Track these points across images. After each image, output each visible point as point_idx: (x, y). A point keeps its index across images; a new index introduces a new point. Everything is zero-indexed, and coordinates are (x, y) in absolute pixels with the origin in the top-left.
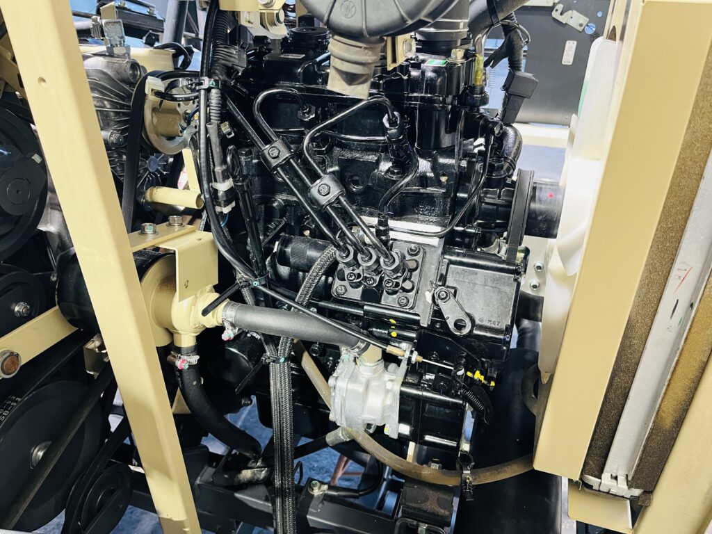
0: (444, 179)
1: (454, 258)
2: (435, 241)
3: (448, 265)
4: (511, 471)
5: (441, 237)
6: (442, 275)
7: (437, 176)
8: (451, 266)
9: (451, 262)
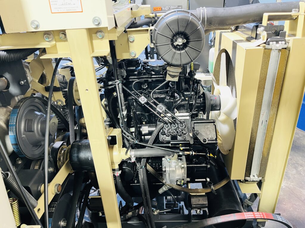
0: (187, 99)
1: (195, 122)
2: (188, 118)
3: (194, 124)
4: (224, 183)
5: (189, 116)
6: (193, 127)
7: (185, 98)
8: (195, 124)
9: (195, 123)
